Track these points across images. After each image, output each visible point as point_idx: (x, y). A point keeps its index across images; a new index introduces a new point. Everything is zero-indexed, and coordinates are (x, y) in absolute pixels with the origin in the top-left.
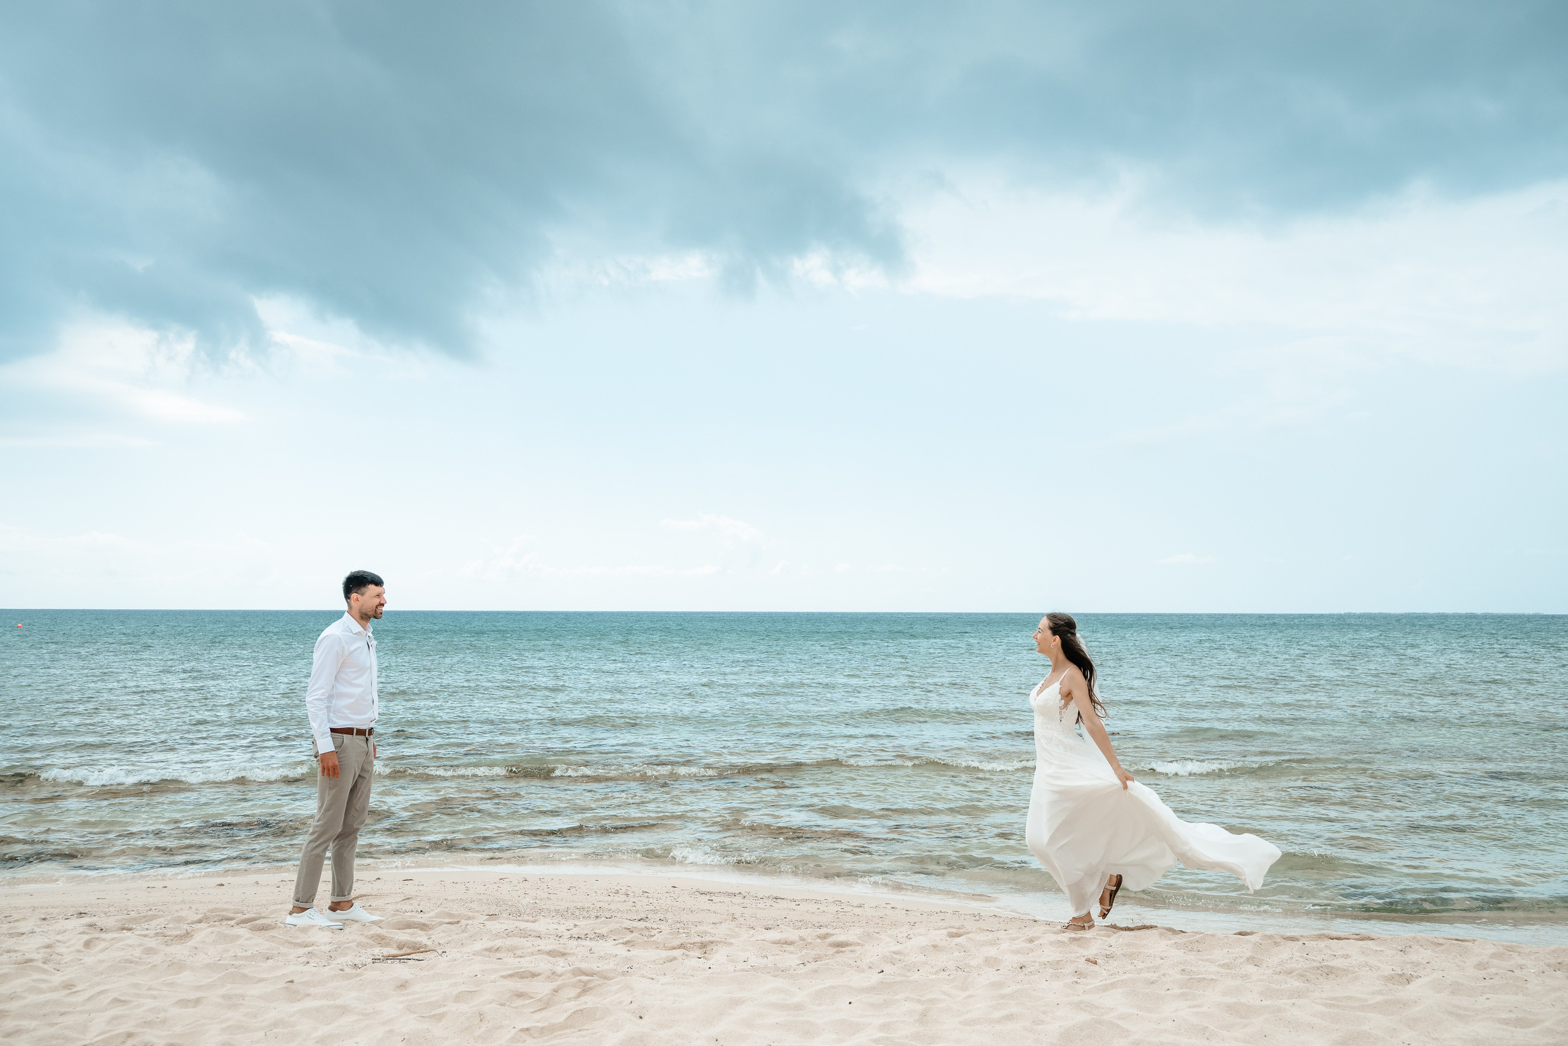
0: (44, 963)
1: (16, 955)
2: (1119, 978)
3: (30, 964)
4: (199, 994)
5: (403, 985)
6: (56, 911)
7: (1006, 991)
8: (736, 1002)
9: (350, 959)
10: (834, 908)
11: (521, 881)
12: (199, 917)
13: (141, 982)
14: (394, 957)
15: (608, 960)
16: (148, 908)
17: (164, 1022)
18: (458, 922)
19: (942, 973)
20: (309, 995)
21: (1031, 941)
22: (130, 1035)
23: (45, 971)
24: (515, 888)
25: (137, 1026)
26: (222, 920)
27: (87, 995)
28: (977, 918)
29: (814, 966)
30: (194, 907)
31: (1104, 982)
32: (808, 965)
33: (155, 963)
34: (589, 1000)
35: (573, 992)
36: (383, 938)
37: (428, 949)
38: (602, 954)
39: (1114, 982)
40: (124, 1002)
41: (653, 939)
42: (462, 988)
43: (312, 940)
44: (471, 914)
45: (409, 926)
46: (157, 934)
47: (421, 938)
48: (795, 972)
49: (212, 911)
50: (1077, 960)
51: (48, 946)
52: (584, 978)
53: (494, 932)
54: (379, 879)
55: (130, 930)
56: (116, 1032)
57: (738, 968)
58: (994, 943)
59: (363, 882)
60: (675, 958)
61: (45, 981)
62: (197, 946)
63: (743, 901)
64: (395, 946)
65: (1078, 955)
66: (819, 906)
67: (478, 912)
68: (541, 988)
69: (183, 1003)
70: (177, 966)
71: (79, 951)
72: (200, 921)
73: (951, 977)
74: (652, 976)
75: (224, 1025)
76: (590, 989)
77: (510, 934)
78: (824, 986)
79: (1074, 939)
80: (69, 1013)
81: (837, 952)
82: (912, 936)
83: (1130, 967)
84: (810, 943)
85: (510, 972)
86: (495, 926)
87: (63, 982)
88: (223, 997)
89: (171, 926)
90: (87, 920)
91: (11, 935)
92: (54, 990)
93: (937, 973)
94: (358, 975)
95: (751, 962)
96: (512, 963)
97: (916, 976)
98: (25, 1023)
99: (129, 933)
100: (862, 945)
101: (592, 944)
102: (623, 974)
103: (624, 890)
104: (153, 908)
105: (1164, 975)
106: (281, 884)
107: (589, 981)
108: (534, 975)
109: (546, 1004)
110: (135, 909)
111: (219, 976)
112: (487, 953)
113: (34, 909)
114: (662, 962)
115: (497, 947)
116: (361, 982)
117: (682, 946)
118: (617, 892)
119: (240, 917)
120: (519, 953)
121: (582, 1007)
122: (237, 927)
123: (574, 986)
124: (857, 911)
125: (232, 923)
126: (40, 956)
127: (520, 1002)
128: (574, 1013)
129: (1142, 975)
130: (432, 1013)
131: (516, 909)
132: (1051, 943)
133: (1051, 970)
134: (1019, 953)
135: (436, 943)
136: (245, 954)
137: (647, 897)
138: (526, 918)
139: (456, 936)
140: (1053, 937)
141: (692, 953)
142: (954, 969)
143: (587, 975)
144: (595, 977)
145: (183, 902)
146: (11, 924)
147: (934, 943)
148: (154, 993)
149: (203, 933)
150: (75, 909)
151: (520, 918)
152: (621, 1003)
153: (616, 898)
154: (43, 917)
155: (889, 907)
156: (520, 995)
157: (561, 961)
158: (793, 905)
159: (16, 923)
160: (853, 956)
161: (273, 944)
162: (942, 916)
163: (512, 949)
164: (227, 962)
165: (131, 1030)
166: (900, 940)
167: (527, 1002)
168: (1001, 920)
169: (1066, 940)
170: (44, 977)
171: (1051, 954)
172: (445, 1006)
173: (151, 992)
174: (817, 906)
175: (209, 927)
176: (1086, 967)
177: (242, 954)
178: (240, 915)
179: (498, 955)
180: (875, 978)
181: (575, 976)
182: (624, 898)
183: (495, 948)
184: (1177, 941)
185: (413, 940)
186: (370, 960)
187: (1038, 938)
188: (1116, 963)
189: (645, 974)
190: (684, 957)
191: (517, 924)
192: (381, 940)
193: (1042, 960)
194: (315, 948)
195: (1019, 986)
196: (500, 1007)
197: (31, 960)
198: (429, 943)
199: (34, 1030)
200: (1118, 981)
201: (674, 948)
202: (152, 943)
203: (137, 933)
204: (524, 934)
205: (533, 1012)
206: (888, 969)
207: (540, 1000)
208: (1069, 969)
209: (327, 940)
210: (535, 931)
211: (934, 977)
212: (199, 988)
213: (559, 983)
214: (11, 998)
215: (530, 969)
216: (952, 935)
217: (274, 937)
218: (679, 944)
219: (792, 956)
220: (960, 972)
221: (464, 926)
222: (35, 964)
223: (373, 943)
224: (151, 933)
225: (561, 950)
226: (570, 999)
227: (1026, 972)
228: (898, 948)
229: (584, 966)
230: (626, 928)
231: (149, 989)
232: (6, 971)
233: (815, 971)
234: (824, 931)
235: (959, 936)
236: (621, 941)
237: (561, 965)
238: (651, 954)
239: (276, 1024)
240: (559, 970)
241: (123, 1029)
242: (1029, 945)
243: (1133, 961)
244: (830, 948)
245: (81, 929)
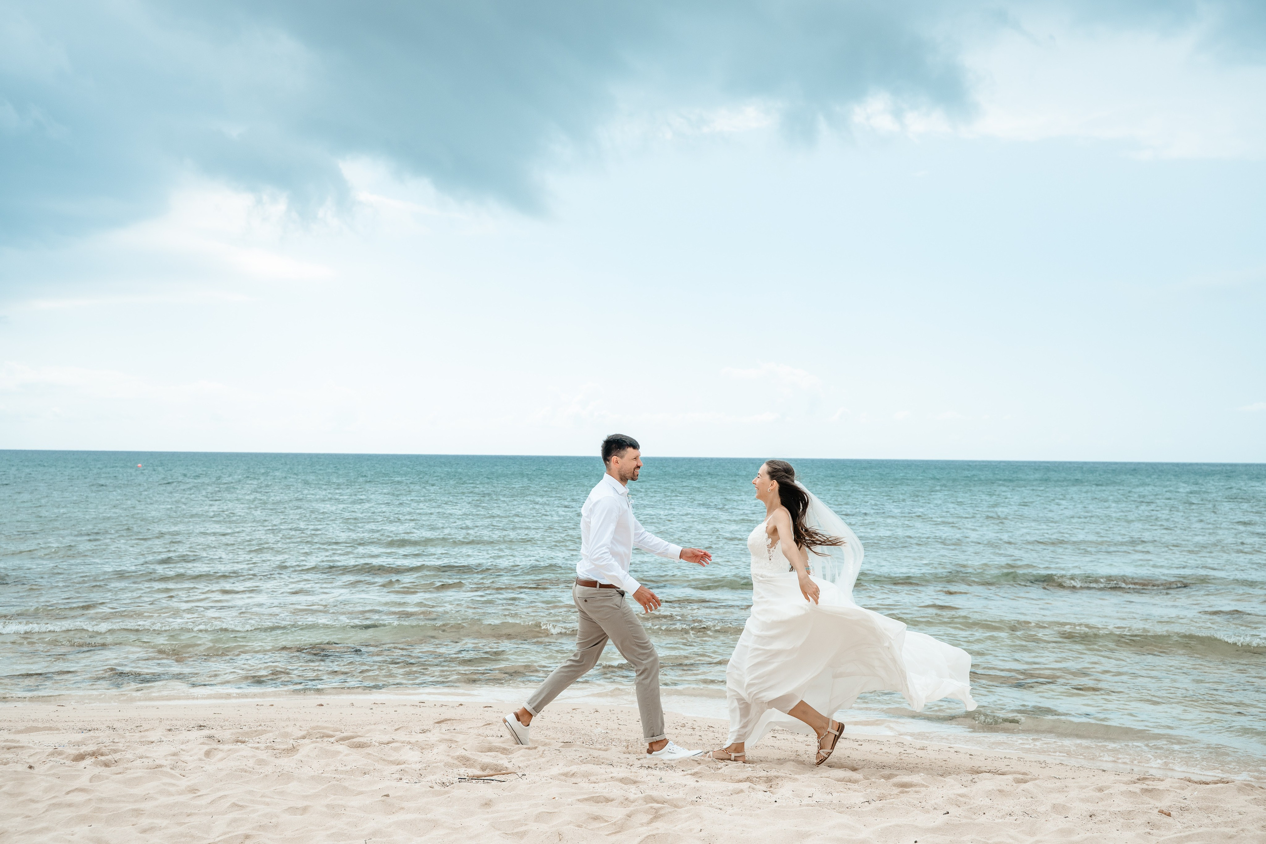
0: (171, 768)
1: (148, 761)
2: (1194, 831)
3: (160, 769)
4: (305, 803)
5: (487, 804)
6: (179, 723)
7: (1075, 838)
8: (804, 836)
9: (438, 777)
10: (896, 750)
11: (592, 712)
12: (303, 733)
13: (255, 790)
14: (478, 778)
15: (676, 791)
16: (258, 724)
17: (276, 826)
18: (535, 748)
19: (1008, 817)
20: (402, 808)
21: (1101, 790)
22: (247, 837)
23: (172, 776)
24: (587, 718)
25: (253, 829)
26: (323, 737)
27: (209, 799)
28: (1043, 765)
29: (879, 804)
30: (298, 724)
31: (1179, 835)
32: (873, 803)
33: (266, 773)
34: (660, 826)
35: (646, 818)
36: (468, 760)
37: (509, 771)
38: (672, 783)
39: (1189, 835)
40: (242, 807)
41: (720, 771)
42: (542, 809)
43: (403, 758)
44: (547, 741)
45: (490, 750)
46: (267, 748)
47: (503, 761)
48: (860, 809)
49: (313, 728)
50: (1150, 811)
51: (174, 754)
52: (656, 805)
53: (569, 758)
54: (461, 705)
55: (244, 742)
56: (236, 834)
57: (803, 803)
58: (1061, 790)
59: (447, 707)
60: (742, 791)
61: (174, 785)
62: (303, 759)
63: (806, 739)
64: (478, 767)
65: (1150, 806)
66: (882, 747)
67: (554, 739)
68: (616, 813)
69: (292, 810)
70: (285, 777)
71: (200, 760)
72: (304, 737)
73: (1018, 822)
74: (720, 806)
75: (328, 832)
76: (662, 815)
77: (585, 761)
78: (890, 824)
79: (1147, 790)
80: (195, 814)
81: (902, 792)
82: (976, 780)
83: (1206, 821)
84: (875, 782)
85: (586, 796)
86: (571, 753)
87: (189, 786)
88: (327, 806)
89: (278, 740)
90: (206, 732)
91: (142, 743)
92: (181, 793)
93: (1003, 817)
94: (446, 792)
95: (817, 797)
96: (586, 788)
97: (982, 819)
98: (158, 822)
99: (243, 746)
100: (927, 786)
101: (662, 774)
102: (692, 803)
103: (690, 725)
104: (263, 724)
105: (1243, 830)
106: (374, 706)
107: (660, 808)
108: (608, 800)
109: (620, 828)
110: (247, 724)
111: (323, 787)
112: (564, 778)
113: (161, 720)
114: (729, 794)
115: (573, 772)
116: (449, 799)
117: (748, 779)
118: (684, 726)
119: (339, 735)
120: (593, 778)
121: (654, 832)
122: (336, 743)
123: (646, 812)
124: (920, 753)
125: (332, 740)
126: (168, 762)
127: (596, 824)
128: (647, 837)
129: (1218, 829)
130: (515, 831)
131: (588, 738)
132: (1122, 793)
133: (1122, 820)
134: (1088, 801)
135: (517, 766)
136: (344, 768)
137: (713, 732)
138: (599, 747)
139: (534, 761)
140: (1124, 788)
141: (758, 787)
142: (1021, 814)
143: (658, 803)
144: (666, 805)
145: (289, 719)
146: (142, 733)
147: (999, 788)
148: (267, 800)
149: (307, 748)
150: (195, 722)
151: (593, 747)
152: (691, 830)
153: (683, 731)
154: (169, 728)
155: (952, 750)
156: (596, 818)
157: (633, 788)
158: (855, 745)
159: (146, 733)
160: (918, 796)
161: (370, 761)
162: (1007, 762)
163: (586, 775)
164: (329, 775)
165: (249, 832)
166: (964, 783)
167: (602, 825)
168: (1068, 768)
169: (1138, 791)
170: (173, 781)
171: (1122, 804)
172: (526, 824)
173: (264, 799)
174: (879, 747)
175: (312, 742)
176: (1159, 818)
177: (342, 769)
178: (338, 733)
179: (574, 780)
180: (941, 819)
181: (647, 803)
182: (690, 731)
183: (571, 773)
184: (1256, 797)
185: (495, 762)
186: (456, 779)
187: (1108, 787)
188: (1191, 816)
189: (714, 804)
190: (751, 790)
191: (591, 752)
192: (466, 761)
193: (1112, 809)
194: (407, 766)
195: (1088, 834)
196: (577, 828)
197: (161, 766)
198: (510, 766)
199: (166, 828)
200: (1194, 834)
201: (741, 781)
202: (263, 755)
203: (250, 745)
204: (598, 761)
205: (608, 835)
206: (953, 810)
207: (614, 824)
208: (1140, 820)
209: (417, 759)
210: (607, 759)
211: (1000, 820)
212: (306, 797)
213: (632, 808)
214: (146, 798)
215: (605, 794)
216: (1018, 781)
217: (369, 754)
218: (745, 777)
219: (856, 793)
220: (1027, 818)
221: (541, 753)
222: (164, 769)
223: (458, 763)
224: (262, 746)
225: (632, 778)
226: (642, 825)
227: (1096, 821)
228: (963, 790)
229: (654, 793)
230: (693, 760)
231: (262, 796)
232: (139, 774)
233: (880, 810)
234: (887, 772)
235: (1026, 782)
236: (689, 772)
237: (633, 792)
238: (718, 785)
239: (375, 833)
240: (632, 796)
241: (242, 831)
242: (1098, 794)
243: (1210, 815)
244: (894, 788)
245: (202, 740)
